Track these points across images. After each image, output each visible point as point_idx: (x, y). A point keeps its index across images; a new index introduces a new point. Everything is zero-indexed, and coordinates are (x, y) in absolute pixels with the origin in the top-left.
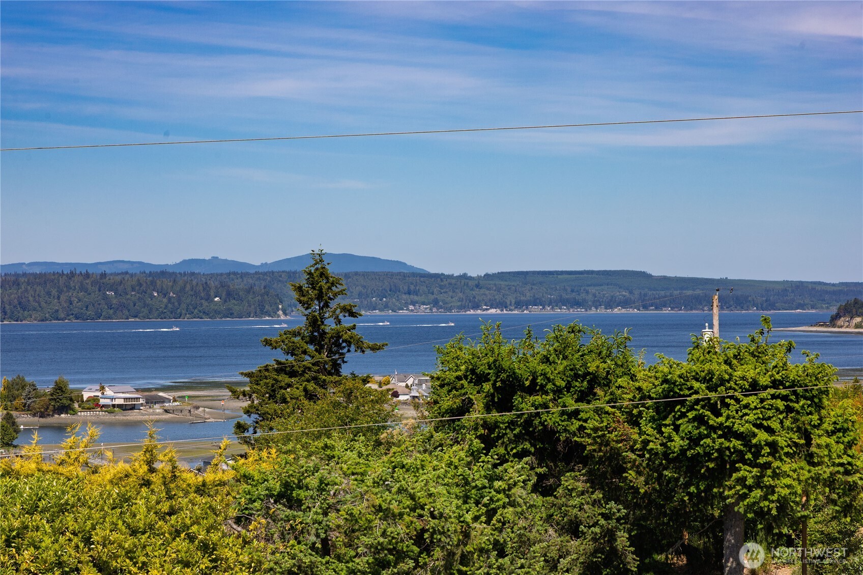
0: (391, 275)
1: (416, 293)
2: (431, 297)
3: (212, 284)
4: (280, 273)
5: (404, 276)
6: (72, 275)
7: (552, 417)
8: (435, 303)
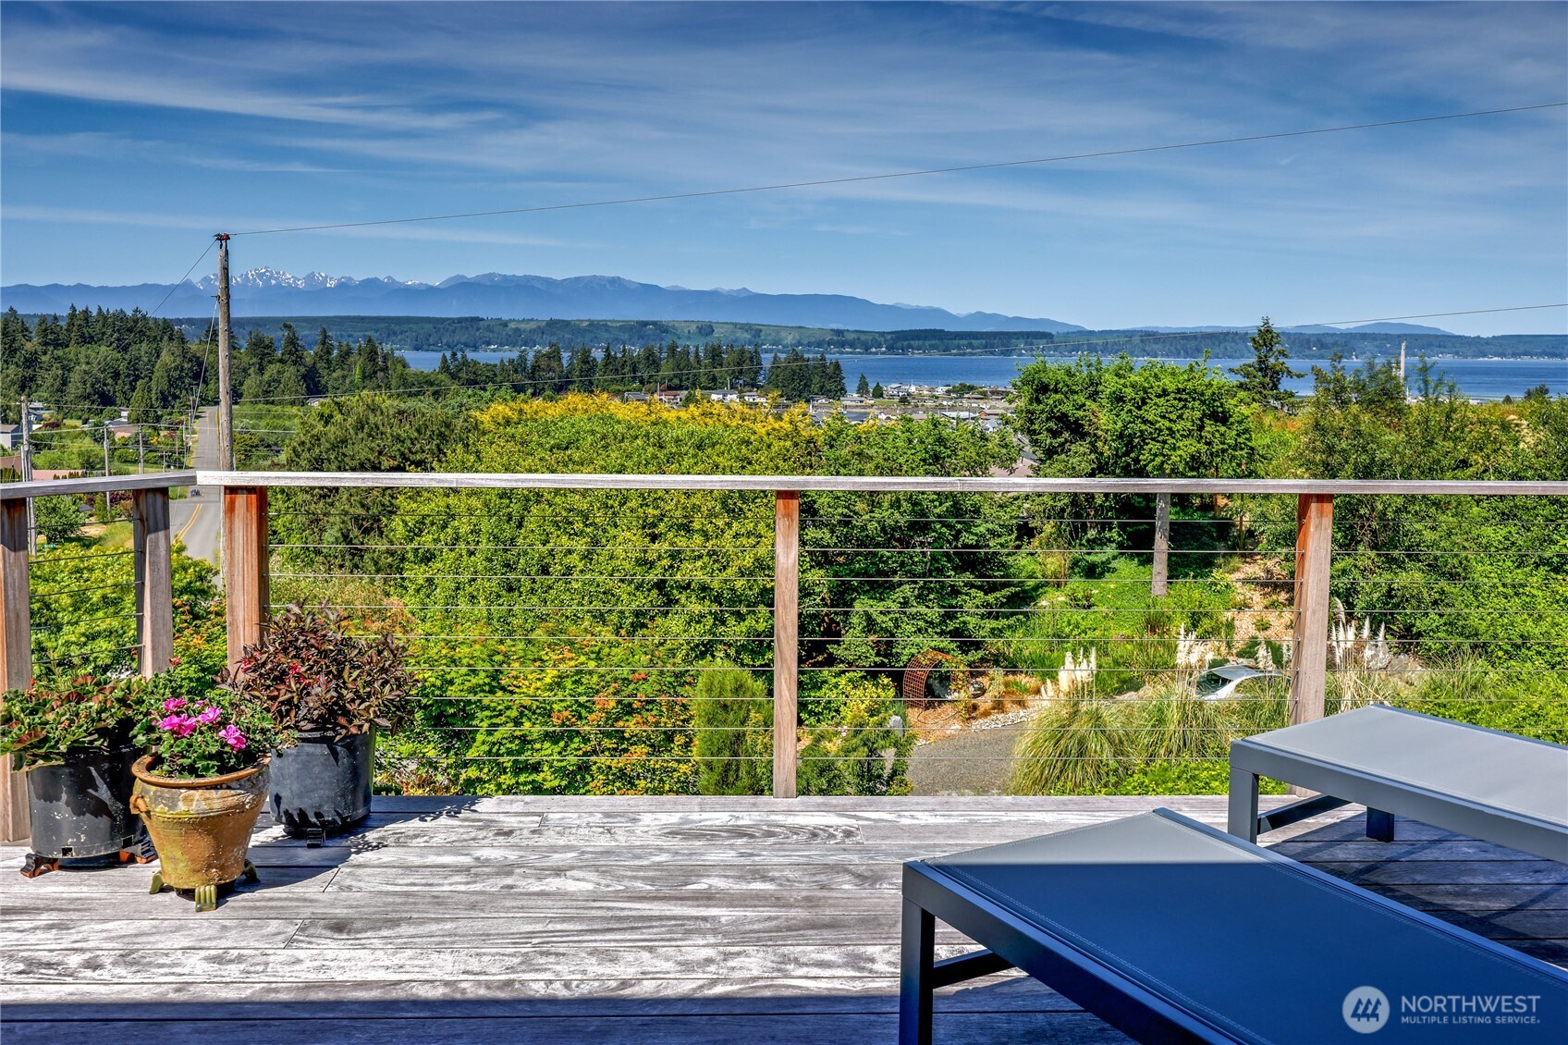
0: (1429, 336)
1: (1445, 347)
2: (1454, 350)
3: (1313, 339)
4: (1356, 334)
5: (1437, 336)
6: (1228, 333)
8: (1457, 353)
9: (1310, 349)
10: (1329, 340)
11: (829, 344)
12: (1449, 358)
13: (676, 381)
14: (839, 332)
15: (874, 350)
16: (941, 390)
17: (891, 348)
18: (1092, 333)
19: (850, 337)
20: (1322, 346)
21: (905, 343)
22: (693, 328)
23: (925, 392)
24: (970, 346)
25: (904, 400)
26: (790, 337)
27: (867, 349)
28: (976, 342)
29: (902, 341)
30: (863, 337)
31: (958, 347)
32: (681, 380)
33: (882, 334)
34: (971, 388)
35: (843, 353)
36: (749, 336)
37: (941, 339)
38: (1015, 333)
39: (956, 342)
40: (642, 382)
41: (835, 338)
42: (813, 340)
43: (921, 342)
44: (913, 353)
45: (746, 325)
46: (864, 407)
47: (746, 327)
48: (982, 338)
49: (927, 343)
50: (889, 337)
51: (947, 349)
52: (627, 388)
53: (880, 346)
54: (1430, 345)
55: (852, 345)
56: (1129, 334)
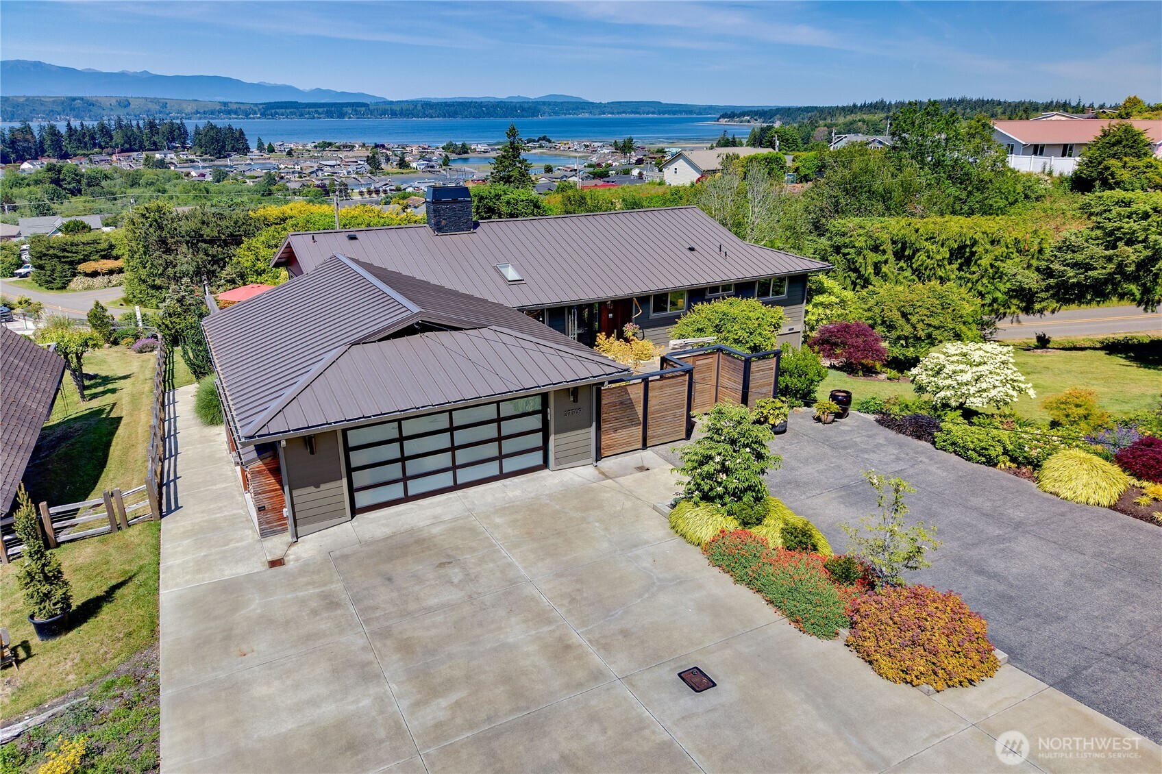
3: (518, 105)
6: (471, 102)
7: (491, 204)
8: (591, 112)
9: (516, 111)
10: (526, 106)
11: (219, 112)
12: (587, 115)
13: (127, 146)
14: (225, 104)
15: (252, 116)
16: (310, 146)
17: (263, 115)
18: (392, 102)
19: (234, 107)
20: (523, 109)
21: (273, 111)
22: (114, 102)
23: (300, 148)
24: (317, 112)
25: (290, 153)
26: (190, 108)
27: (247, 115)
28: (320, 110)
29: (271, 110)
30: (243, 107)
31: (309, 113)
32: (130, 145)
33: (256, 105)
34: (330, 144)
35: (230, 119)
36: (158, 107)
37: (297, 108)
38: (345, 104)
39: (307, 110)
40: (101, 147)
41: (223, 108)
42: (207, 109)
43: (283, 110)
44: (280, 118)
45: (155, 98)
46: (264, 159)
47: (155, 101)
48: (324, 107)
49: (288, 111)
50: (261, 107)
51: (301, 115)
52: (91, 152)
53: (255, 113)
54: (577, 108)
55: (236, 113)
56: (414, 103)
